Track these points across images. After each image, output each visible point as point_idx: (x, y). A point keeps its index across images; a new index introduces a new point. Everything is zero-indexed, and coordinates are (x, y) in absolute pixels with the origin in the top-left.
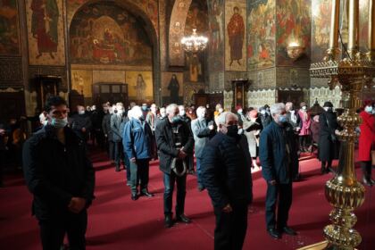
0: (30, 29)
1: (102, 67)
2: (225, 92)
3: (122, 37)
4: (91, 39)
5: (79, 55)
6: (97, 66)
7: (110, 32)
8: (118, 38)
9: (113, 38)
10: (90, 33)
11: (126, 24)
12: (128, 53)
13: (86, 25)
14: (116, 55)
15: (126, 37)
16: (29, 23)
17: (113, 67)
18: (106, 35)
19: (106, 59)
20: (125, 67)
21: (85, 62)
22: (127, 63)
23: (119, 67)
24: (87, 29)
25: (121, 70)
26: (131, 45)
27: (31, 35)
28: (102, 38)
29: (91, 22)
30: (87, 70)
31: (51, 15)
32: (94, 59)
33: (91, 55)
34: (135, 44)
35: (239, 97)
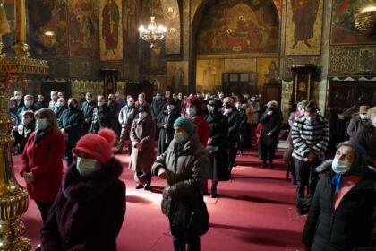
0: (101, 33)
1: (234, 55)
2: (284, 83)
3: (256, 22)
4: (225, 29)
5: (214, 46)
6: (229, 55)
7: (244, 19)
8: (252, 24)
9: (247, 25)
10: (224, 23)
11: (261, 9)
12: (262, 40)
13: (221, 16)
14: (248, 42)
15: (260, 23)
16: (101, 28)
17: (244, 55)
18: (240, 23)
19: (237, 48)
20: (257, 54)
21: (219, 52)
22: (260, 50)
23: (250, 55)
24: (222, 19)
25: (253, 58)
26: (265, 31)
27: (101, 38)
28: (235, 27)
29: (226, 13)
30: (220, 59)
31: (114, 20)
32: (226, 48)
33: (224, 44)
34: (270, 28)
35: (302, 88)
